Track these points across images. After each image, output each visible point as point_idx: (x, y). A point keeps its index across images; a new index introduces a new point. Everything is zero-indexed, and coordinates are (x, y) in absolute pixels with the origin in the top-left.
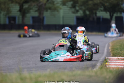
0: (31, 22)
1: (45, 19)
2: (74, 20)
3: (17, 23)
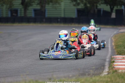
0: (33, 15)
1: (47, 11)
2: (75, 12)
3: (19, 15)
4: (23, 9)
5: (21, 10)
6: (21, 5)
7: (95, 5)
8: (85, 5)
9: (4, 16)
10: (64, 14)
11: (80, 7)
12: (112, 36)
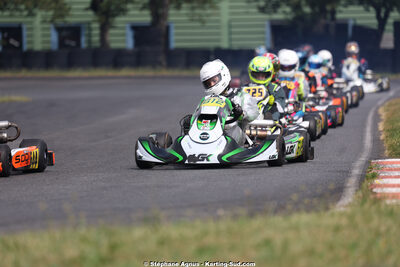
0: (128, 43)
1: (173, 31)
2: (263, 33)
3: (84, 44)
4: (96, 25)
5: (90, 29)
6: (91, 13)
7: (329, 8)
8: (297, 7)
9: (38, 46)
10: (230, 40)
11: (279, 16)
12: (380, 103)
